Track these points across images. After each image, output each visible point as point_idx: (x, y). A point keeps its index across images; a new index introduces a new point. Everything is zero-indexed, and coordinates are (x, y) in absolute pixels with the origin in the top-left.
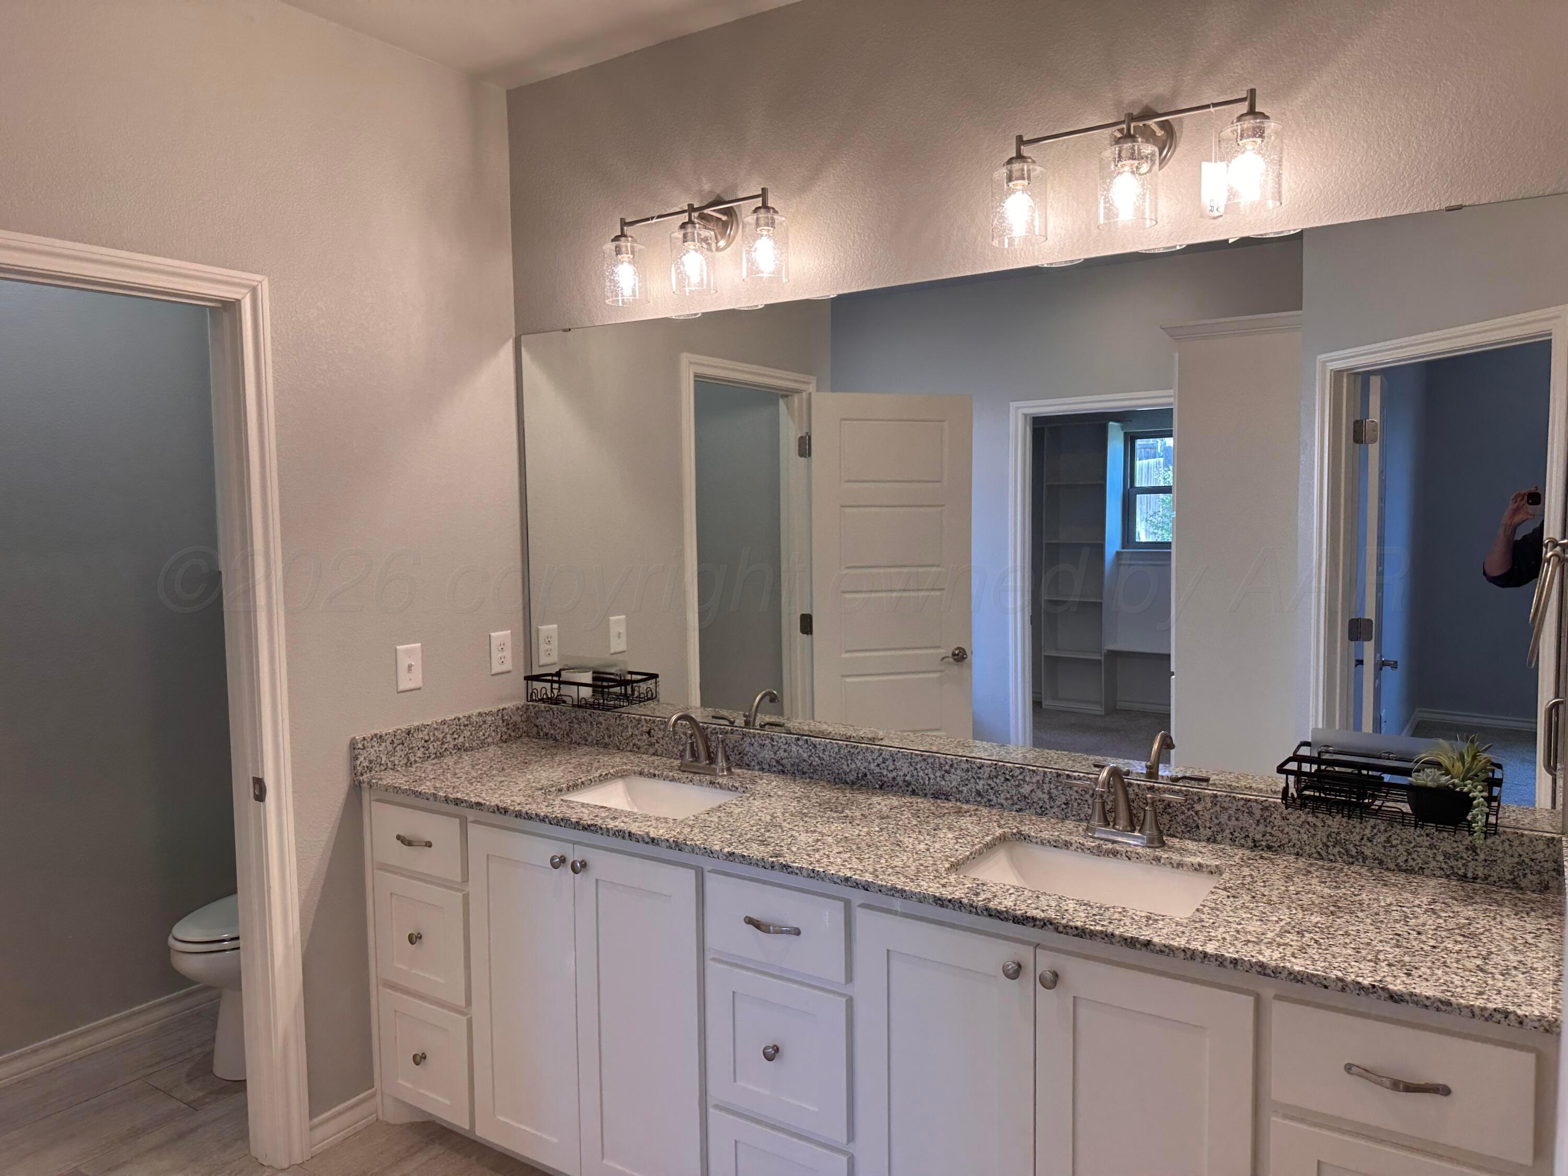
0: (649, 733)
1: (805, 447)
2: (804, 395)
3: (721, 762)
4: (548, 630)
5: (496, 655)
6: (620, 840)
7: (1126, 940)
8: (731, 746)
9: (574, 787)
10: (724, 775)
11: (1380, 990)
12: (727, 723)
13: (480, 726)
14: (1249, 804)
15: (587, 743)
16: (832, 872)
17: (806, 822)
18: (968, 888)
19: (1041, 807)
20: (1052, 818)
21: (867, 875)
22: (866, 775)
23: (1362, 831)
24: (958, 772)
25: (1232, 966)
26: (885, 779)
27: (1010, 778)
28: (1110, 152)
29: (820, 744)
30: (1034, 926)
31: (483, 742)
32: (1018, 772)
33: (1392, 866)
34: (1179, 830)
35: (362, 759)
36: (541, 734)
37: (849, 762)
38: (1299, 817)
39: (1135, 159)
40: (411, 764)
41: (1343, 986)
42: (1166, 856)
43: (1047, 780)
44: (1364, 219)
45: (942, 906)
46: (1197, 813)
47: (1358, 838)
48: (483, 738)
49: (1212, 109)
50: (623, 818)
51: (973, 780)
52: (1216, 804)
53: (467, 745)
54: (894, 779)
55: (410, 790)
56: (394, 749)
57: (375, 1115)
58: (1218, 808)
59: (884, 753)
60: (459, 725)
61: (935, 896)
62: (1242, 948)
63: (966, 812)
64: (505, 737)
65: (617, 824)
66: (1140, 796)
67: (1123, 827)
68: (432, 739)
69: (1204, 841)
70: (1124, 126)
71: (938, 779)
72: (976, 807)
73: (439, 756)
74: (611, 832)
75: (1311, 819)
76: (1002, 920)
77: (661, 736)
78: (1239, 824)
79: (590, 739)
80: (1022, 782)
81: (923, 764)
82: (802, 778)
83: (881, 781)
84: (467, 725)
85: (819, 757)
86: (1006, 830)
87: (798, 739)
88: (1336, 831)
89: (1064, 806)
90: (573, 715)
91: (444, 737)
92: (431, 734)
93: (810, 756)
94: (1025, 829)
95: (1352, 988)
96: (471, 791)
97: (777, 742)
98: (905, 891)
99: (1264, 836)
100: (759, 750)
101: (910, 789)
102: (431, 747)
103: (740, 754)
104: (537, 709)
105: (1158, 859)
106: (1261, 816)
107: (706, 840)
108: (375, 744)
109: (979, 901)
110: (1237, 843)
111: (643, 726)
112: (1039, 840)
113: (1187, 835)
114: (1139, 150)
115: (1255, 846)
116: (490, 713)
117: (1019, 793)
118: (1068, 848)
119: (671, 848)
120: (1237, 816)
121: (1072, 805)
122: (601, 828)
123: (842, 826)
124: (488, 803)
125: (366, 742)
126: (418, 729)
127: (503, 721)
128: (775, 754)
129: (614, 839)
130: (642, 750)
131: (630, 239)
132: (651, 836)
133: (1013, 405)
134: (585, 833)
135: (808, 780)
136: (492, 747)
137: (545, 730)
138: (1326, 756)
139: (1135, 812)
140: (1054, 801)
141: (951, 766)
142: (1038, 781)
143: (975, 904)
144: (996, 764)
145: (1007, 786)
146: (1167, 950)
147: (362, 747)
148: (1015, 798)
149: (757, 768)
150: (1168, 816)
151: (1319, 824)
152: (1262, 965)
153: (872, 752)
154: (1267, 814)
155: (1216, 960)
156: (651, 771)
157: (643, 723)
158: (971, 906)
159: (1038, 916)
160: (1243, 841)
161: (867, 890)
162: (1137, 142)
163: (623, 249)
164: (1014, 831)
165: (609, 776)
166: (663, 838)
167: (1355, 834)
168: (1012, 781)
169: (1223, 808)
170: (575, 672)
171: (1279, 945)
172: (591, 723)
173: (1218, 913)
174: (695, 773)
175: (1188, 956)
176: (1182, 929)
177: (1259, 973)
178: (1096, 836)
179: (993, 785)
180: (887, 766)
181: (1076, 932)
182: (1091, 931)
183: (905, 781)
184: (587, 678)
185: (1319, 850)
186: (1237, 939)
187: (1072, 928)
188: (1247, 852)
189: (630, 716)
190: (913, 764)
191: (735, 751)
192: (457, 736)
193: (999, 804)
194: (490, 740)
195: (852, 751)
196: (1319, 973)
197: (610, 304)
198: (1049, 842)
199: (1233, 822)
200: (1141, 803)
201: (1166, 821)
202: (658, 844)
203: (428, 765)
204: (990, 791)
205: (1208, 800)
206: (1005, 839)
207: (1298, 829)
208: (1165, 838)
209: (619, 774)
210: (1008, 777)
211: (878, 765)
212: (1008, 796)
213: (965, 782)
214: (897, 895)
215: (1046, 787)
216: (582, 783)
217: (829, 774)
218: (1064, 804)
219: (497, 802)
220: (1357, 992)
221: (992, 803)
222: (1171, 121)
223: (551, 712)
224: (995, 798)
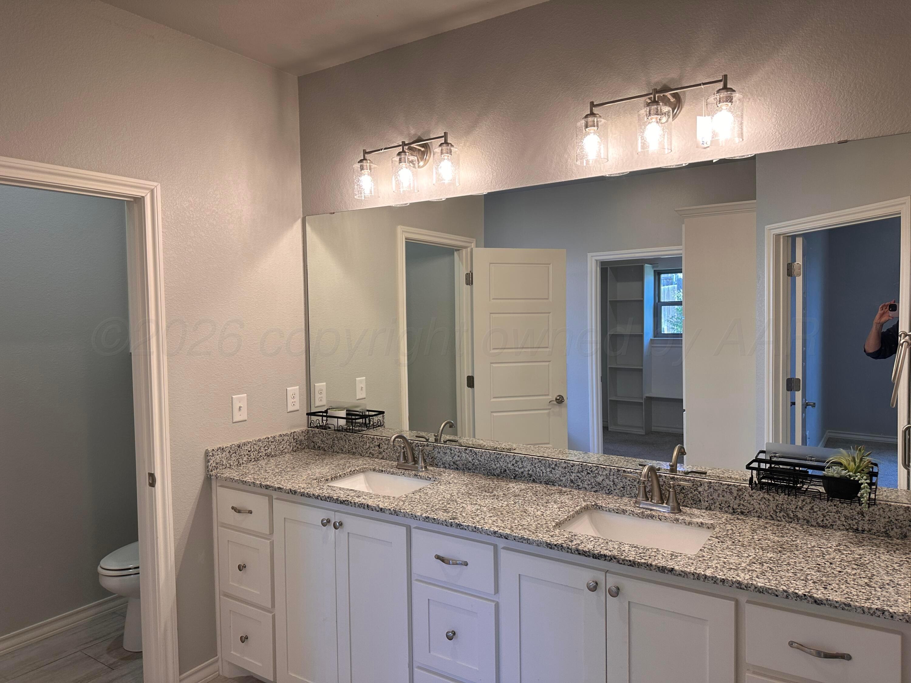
0: (379, 446)
1: (469, 280)
2: (469, 249)
3: (421, 463)
4: (320, 386)
5: (290, 401)
6: (362, 509)
7: (659, 568)
8: (427, 454)
9: (335, 478)
10: (423, 471)
11: (808, 597)
12: (425, 440)
13: (280, 442)
14: (730, 487)
15: (343, 452)
16: (486, 528)
17: (471, 498)
18: (566, 538)
19: (609, 490)
20: (615, 496)
21: (507, 530)
22: (506, 471)
23: (796, 503)
24: (560, 469)
25: (721, 583)
26: (517, 473)
27: (590, 472)
28: (644, 111)
29: (479, 452)
30: (605, 560)
31: (282, 451)
32: (595, 468)
33: (815, 524)
34: (690, 503)
35: (212, 462)
36: (316, 447)
37: (496, 463)
38: (759, 495)
39: (658, 115)
40: (240, 465)
41: (787, 595)
42: (682, 518)
43: (612, 473)
44: (791, 148)
45: (551, 548)
46: (699, 492)
47: (794, 507)
48: (282, 449)
49: (702, 86)
50: (364, 496)
51: (568, 473)
52: (710, 487)
53: (273, 453)
54: (522, 473)
55: (239, 480)
56: (231, 456)
57: (218, 672)
58: (712, 490)
59: (516, 457)
60: (269, 441)
61: (547, 543)
62: (727, 573)
63: (564, 492)
64: (295, 449)
65: (360, 500)
66: (666, 483)
67: (657, 501)
68: (252, 450)
69: (704, 509)
70: (652, 96)
71: (548, 473)
72: (570, 489)
73: (256, 460)
74: (357, 505)
75: (766, 496)
76: (586, 556)
77: (386, 448)
78: (725, 499)
79: (344, 450)
80: (597, 475)
81: (539, 464)
82: (468, 472)
83: (515, 474)
84: (273, 442)
85: (478, 460)
86: (588, 503)
87: (466, 449)
88: (781, 503)
89: (622, 489)
90: (335, 435)
91: (260, 449)
92: (252, 447)
93: (473, 460)
94: (599, 503)
95: (792, 597)
96: (275, 481)
97: (454, 451)
98: (529, 540)
99: (739, 506)
100: (443, 455)
101: (532, 479)
102: (252, 455)
103: (432, 458)
104: (313, 432)
105: (677, 520)
106: (737, 494)
107: (412, 509)
108: (219, 453)
109: (573, 545)
110: (723, 510)
111: (375, 442)
112: (607, 509)
113: (694, 506)
114: (661, 109)
115: (734, 512)
116: (286, 435)
117: (596, 481)
118: (624, 514)
119: (392, 514)
120: (723, 494)
121: (627, 488)
122: (351, 503)
123: (492, 501)
124: (285, 488)
125: (214, 452)
126: (244, 444)
127: (294, 440)
128: (453, 458)
129: (359, 509)
130: (375, 456)
131: (368, 161)
132: (380, 507)
133: (589, 255)
134: (341, 505)
135: (472, 474)
136: (288, 454)
137: (318, 444)
138: (774, 459)
139: (663, 492)
140: (616, 486)
141: (556, 465)
142: (607, 474)
143: (570, 547)
144: (582, 464)
145: (588, 477)
146: (683, 574)
147: (211, 455)
148: (593, 484)
149: (442, 466)
150: (683, 495)
151: (771, 499)
152: (739, 583)
153: (509, 457)
154: (741, 493)
155: (712, 580)
156: (380, 468)
157: (376, 440)
158: (568, 548)
159: (607, 554)
160: (726, 509)
161: (507, 539)
162: (660, 105)
163: (365, 167)
164: (593, 504)
165: (356, 471)
166: (387, 508)
167: (792, 505)
168: (591, 474)
169: (715, 489)
170: (336, 411)
171: (749, 571)
172: (345, 440)
173: (713, 552)
174: (406, 470)
175: (696, 577)
176: (692, 561)
177: (737, 587)
178: (641, 506)
179: (580, 476)
180: (518, 465)
181: (630, 563)
182: (639, 562)
183: (528, 474)
184: (343, 414)
185: (772, 514)
186: (724, 567)
187: (627, 561)
188: (729, 516)
189: (368, 436)
190: (534, 464)
191: (429, 457)
192: (267, 448)
193: (584, 488)
194: (286, 450)
195: (498, 456)
196: (773, 587)
197: (358, 198)
198: (613, 510)
199: (721, 498)
200: (667, 487)
201: (682, 498)
202: (384, 512)
203: (250, 465)
204: (579, 480)
205: (706, 485)
206: (587, 508)
207: (759, 502)
208: (681, 508)
209: (362, 470)
210: (589, 472)
211: (513, 465)
212: (589, 483)
213: (564, 475)
214: (524, 542)
215: (611, 477)
216: (340, 476)
217: (484, 470)
218: (622, 487)
219: (290, 487)
220: (795, 598)
221: (580, 487)
222: (679, 93)
223: (322, 434)
224: (581, 484)
